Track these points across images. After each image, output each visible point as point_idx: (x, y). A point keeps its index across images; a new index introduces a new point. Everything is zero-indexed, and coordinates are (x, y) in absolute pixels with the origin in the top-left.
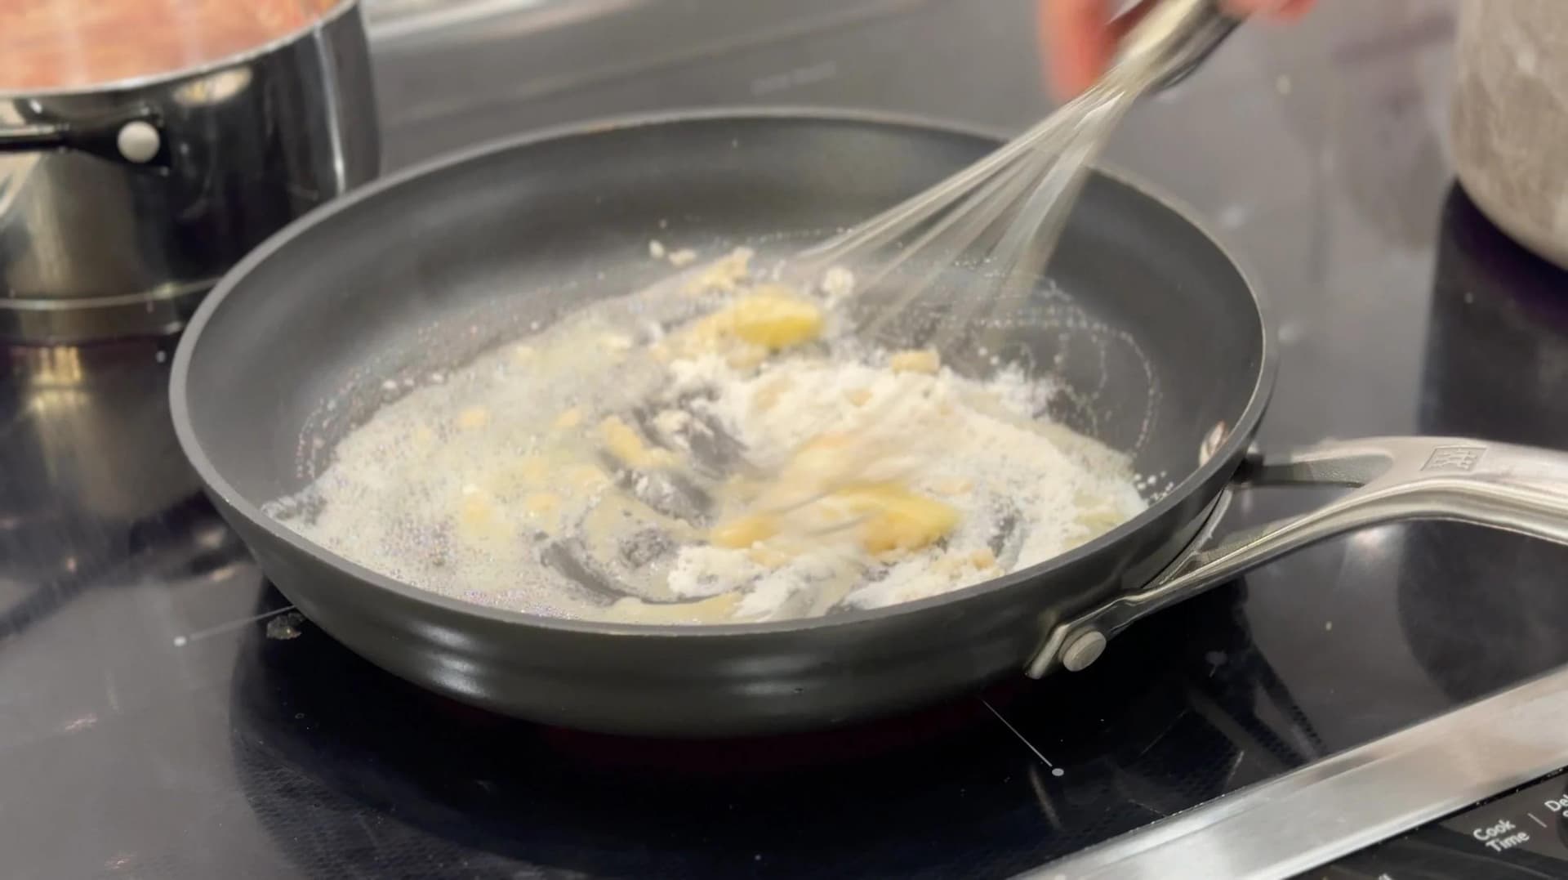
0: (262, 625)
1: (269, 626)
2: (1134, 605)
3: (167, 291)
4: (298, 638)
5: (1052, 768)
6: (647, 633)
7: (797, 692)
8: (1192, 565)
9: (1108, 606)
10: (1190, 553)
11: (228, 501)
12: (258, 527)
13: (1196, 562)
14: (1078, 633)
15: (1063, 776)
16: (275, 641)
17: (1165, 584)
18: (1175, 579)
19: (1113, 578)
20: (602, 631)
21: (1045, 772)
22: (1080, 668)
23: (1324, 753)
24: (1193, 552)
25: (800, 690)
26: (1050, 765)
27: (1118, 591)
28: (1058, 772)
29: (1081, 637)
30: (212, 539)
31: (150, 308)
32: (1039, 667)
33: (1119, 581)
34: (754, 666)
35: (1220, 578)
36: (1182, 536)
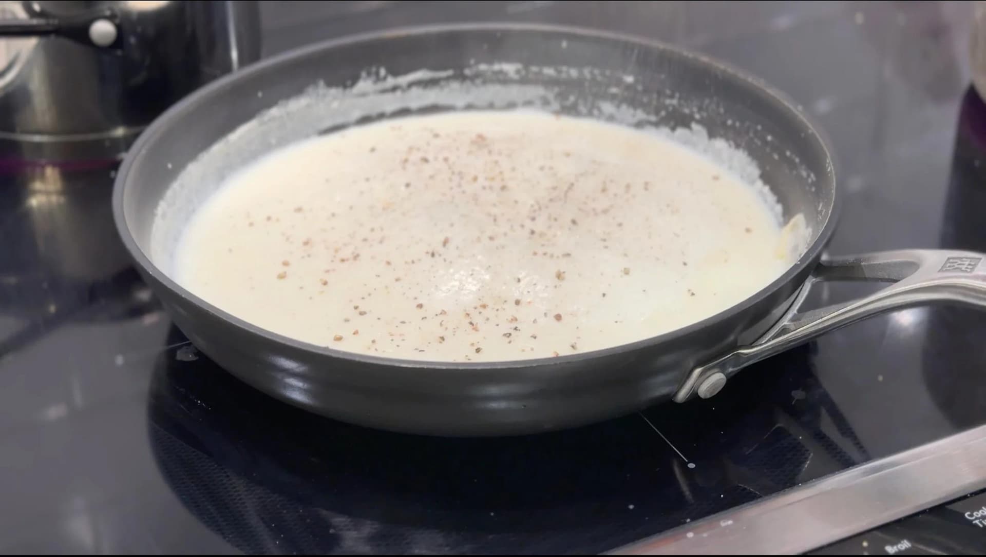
0: (171, 354)
1: (179, 352)
2: (746, 356)
3: (120, 132)
4: (197, 360)
5: (688, 463)
6: (425, 366)
7: (523, 407)
8: (784, 331)
9: (728, 356)
10: (783, 323)
11: (151, 273)
12: (170, 290)
13: (786, 329)
14: (708, 373)
15: (695, 467)
16: (182, 362)
17: (766, 342)
18: (773, 339)
19: (732, 338)
20: (397, 364)
21: (684, 465)
22: (708, 396)
23: (868, 459)
24: (785, 322)
25: (525, 406)
26: (687, 461)
27: (735, 346)
28: (692, 466)
29: (709, 376)
30: (144, 296)
31: (107, 144)
32: (682, 395)
33: (736, 341)
34: (493, 390)
35: (803, 339)
36: (777, 312)
